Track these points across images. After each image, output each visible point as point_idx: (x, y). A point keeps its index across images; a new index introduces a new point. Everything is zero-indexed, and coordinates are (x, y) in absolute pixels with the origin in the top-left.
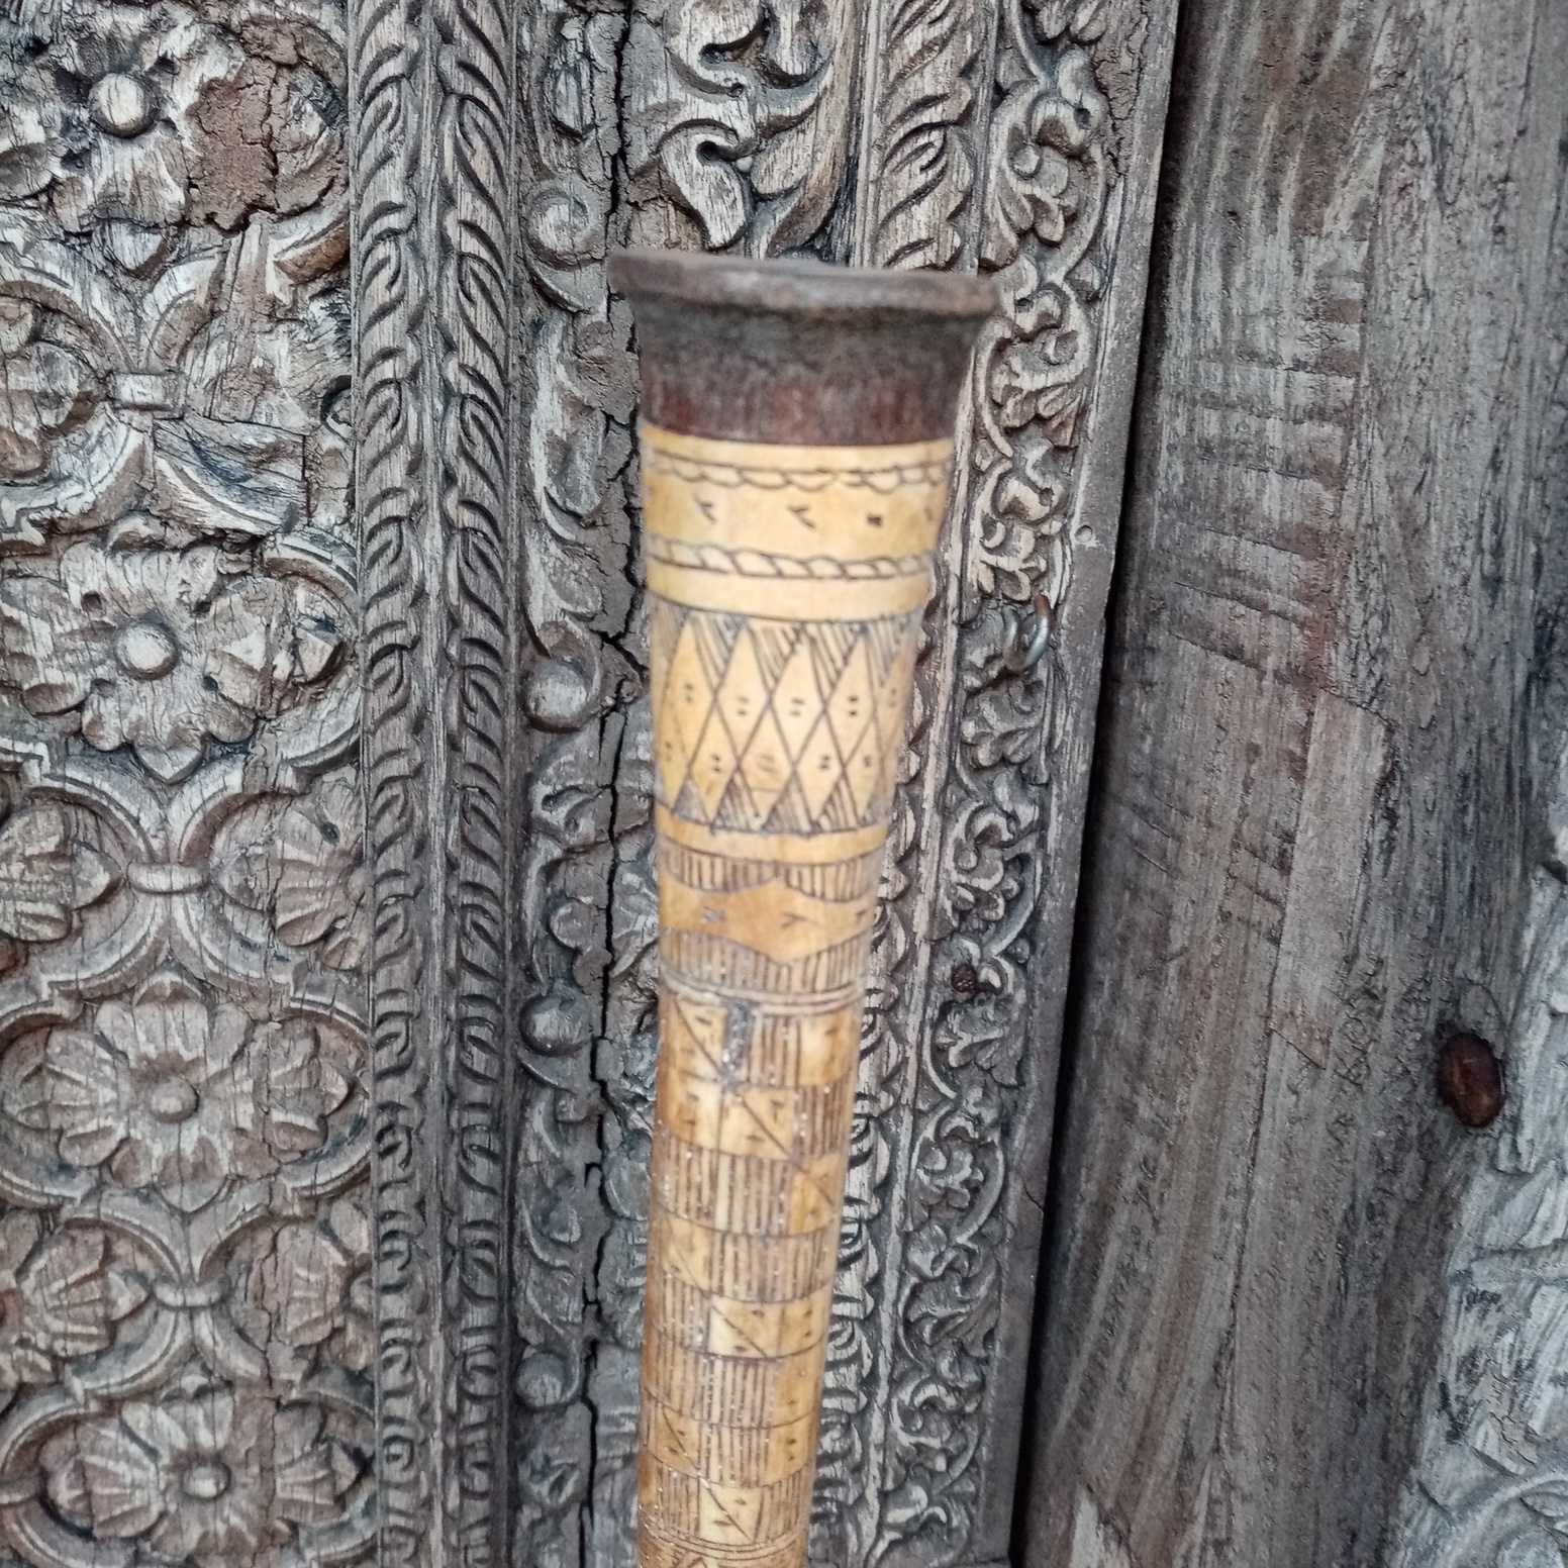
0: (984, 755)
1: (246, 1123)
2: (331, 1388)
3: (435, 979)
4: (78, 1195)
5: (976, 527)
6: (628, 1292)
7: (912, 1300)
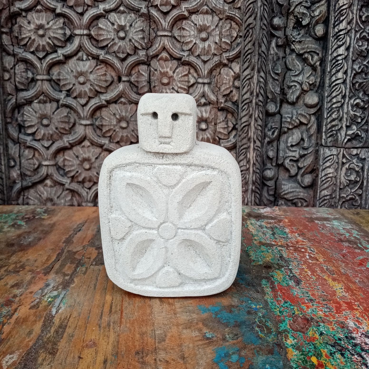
1: (217, 41)
2: (229, 105)
4: (186, 55)
6: (290, 87)
7: (354, 78)
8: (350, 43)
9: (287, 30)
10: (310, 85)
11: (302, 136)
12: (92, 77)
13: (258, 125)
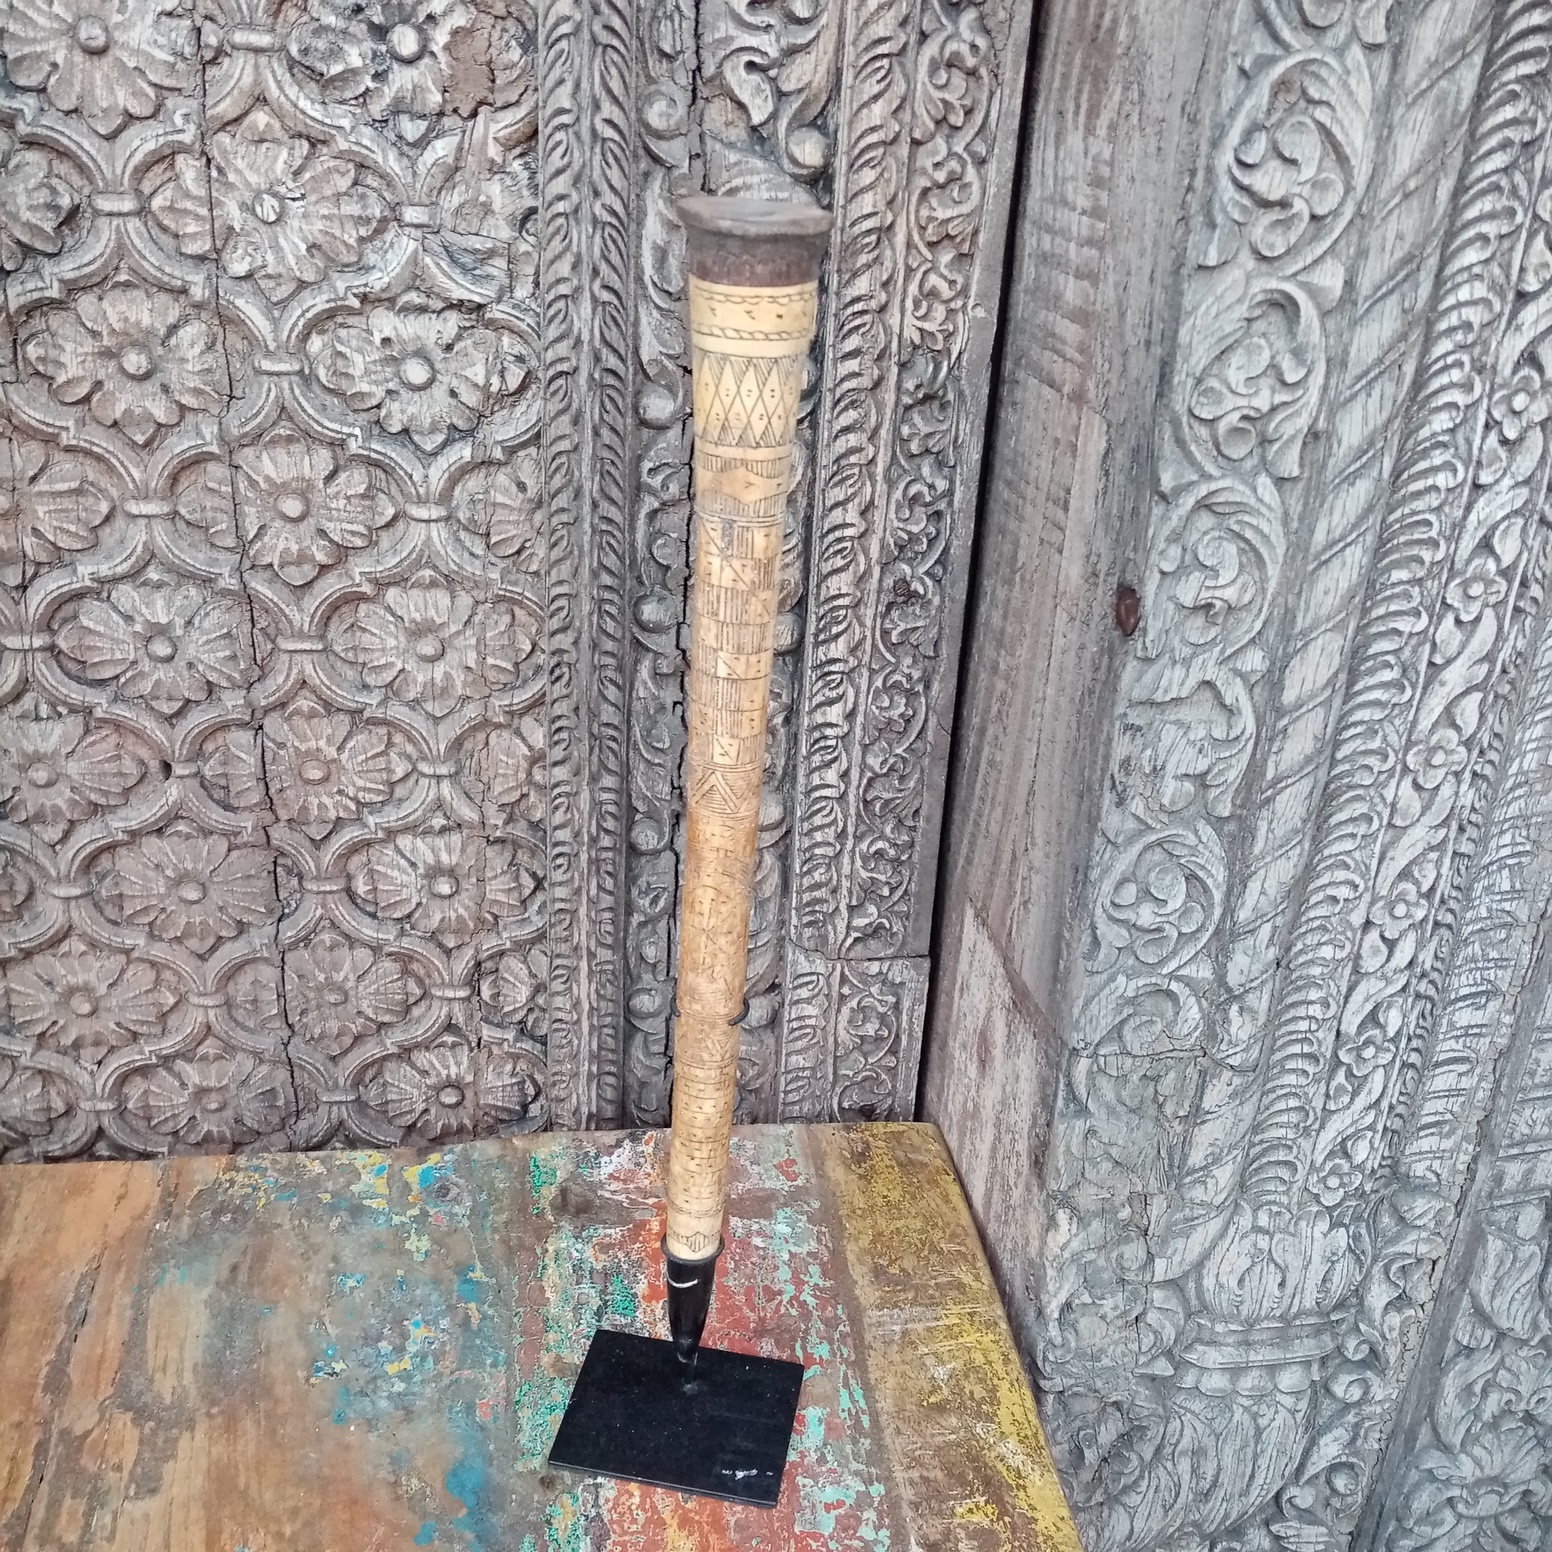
0: (914, 447)
1: (472, 664)
2: (520, 830)
3: (585, 573)
4: (374, 703)
5: (909, 304)
7: (868, 787)
8: (856, 704)
9: (685, 630)
12: (73, 768)
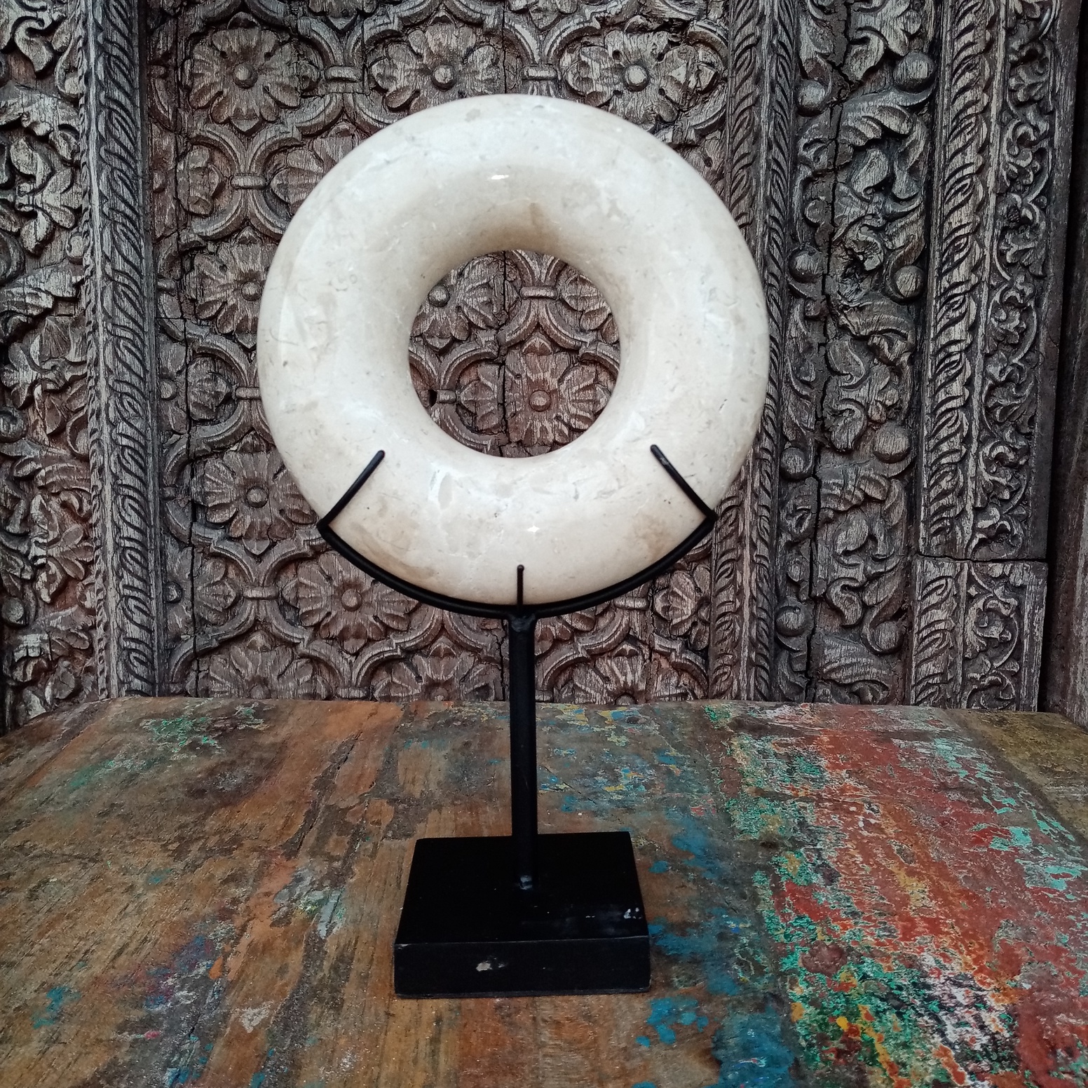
0: (1020, 96)
4: (588, 342)
6: (837, 414)
7: (989, 396)
8: (978, 316)
9: (829, 280)
10: (888, 408)
11: (871, 529)
13: (759, 506)
